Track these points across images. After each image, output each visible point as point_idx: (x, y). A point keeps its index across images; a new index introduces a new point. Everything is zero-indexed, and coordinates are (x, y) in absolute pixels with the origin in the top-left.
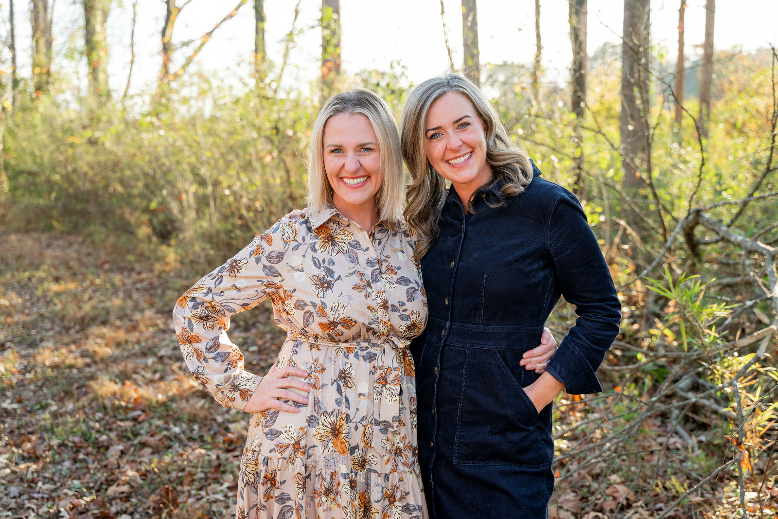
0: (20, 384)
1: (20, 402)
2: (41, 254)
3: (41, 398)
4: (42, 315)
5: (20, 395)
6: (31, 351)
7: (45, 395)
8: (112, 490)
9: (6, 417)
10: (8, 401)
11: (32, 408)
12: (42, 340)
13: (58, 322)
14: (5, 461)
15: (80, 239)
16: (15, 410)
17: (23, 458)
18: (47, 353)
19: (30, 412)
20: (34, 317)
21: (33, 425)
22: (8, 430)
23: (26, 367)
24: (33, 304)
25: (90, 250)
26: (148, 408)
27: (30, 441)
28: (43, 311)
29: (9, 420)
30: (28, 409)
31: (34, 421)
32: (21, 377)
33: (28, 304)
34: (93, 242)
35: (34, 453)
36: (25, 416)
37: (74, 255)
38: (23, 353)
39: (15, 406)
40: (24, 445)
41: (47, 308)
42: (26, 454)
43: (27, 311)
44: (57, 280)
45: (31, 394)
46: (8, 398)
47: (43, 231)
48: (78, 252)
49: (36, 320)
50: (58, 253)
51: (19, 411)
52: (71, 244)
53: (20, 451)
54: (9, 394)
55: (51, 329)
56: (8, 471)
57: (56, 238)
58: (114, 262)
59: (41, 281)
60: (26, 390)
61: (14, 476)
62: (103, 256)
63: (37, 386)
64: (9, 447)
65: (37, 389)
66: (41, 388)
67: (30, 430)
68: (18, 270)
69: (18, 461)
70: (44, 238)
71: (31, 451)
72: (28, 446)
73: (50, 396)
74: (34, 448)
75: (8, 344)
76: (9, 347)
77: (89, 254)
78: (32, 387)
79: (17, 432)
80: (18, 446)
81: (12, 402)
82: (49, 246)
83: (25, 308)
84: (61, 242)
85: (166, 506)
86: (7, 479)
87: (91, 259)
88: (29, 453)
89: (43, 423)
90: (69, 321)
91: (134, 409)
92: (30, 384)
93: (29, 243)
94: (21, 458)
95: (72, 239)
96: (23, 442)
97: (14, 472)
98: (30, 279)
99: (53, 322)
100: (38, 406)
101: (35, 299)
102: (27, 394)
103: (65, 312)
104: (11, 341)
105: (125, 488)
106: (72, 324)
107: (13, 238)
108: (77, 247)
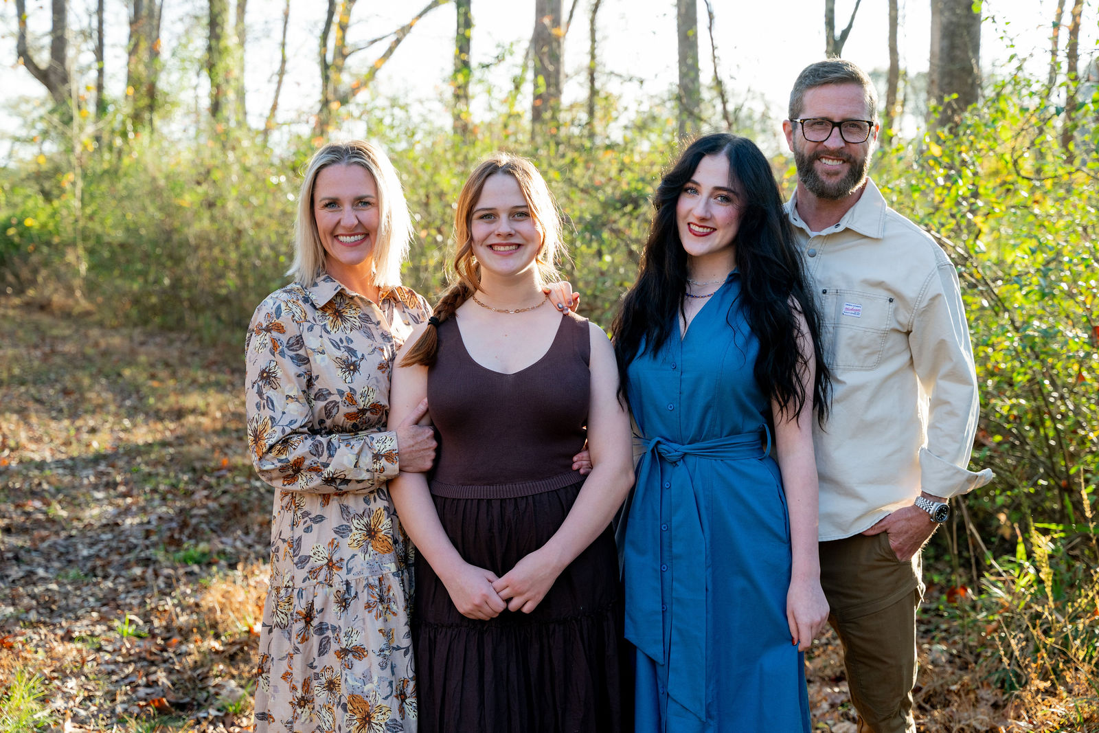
0: (113, 455)
2: (133, 353)
8: (195, 511)
15: (184, 336)
18: (140, 435)
25: (196, 348)
26: (233, 469)
32: (114, 451)
34: (201, 340)
37: (176, 353)
47: (135, 325)
48: (182, 351)
50: (156, 351)
52: (171, 342)
57: (151, 335)
58: (226, 363)
62: (211, 355)
70: (137, 334)
77: (194, 354)
82: (142, 344)
84: (158, 340)
85: (235, 515)
87: (197, 359)
91: (219, 469)
93: (116, 341)
95: (173, 335)
105: (204, 511)
108: (178, 344)
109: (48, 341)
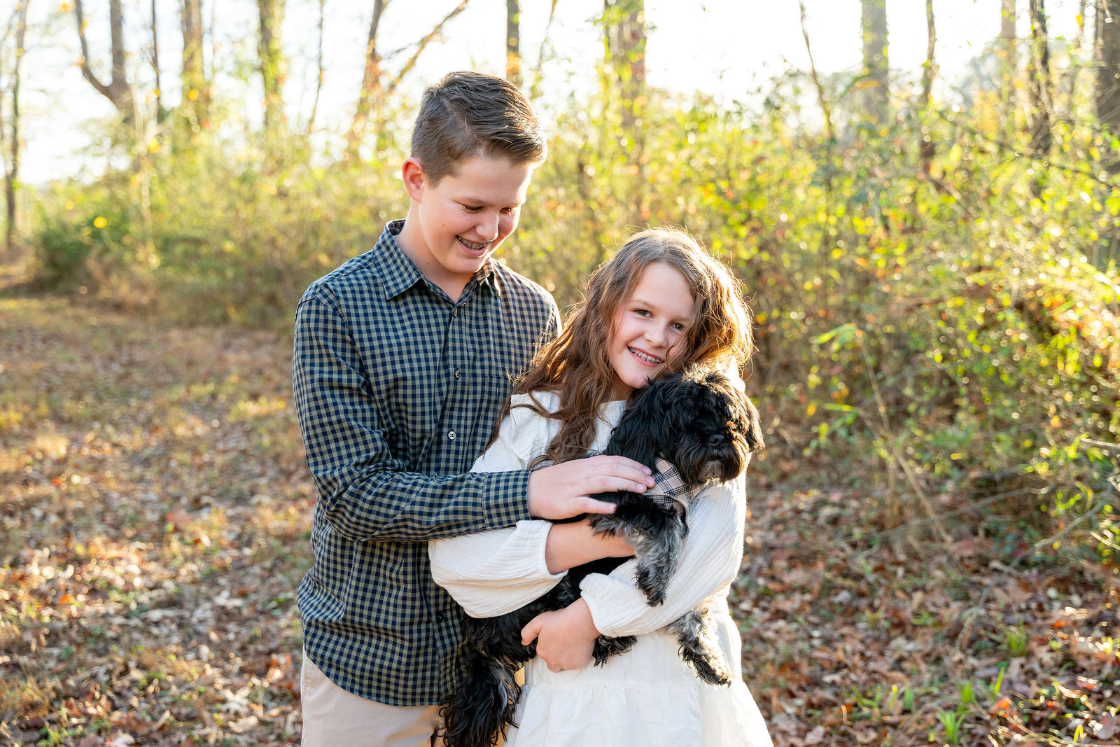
0: (237, 564)
1: (243, 595)
2: (221, 359)
3: (275, 590)
4: (244, 452)
5: (242, 584)
6: (241, 509)
7: (280, 584)
9: (229, 621)
10: (225, 594)
11: (264, 605)
12: (253, 493)
13: (270, 463)
14: (245, 702)
15: (272, 336)
16: (239, 609)
17: (273, 697)
18: (267, 513)
19: (262, 613)
20: (233, 455)
21: (273, 636)
22: (237, 645)
23: (239, 537)
24: (225, 435)
27: (278, 666)
28: (243, 445)
29: (232, 627)
30: (259, 607)
31: (273, 630)
32: (234, 553)
33: (219, 434)
35: (290, 688)
36: (257, 620)
37: (268, 359)
38: (231, 512)
39: (238, 602)
40: (271, 671)
41: (249, 440)
42: (275, 690)
43: (220, 446)
44: (254, 397)
45: (258, 581)
46: (223, 588)
47: (217, 325)
48: (273, 355)
49: (235, 459)
50: (245, 356)
51: (246, 612)
52: (259, 344)
53: (266, 684)
54: (222, 581)
55: (262, 475)
56: (253, 721)
57: (237, 336)
59: (233, 399)
60: (247, 574)
61: (265, 730)
63: (264, 569)
64: (246, 676)
65: (266, 574)
66: (271, 571)
67: (273, 645)
68: (193, 382)
69: (266, 702)
70: (219, 334)
71: (284, 684)
72: (276, 674)
73: (287, 585)
74: (285, 678)
75: (205, 500)
76: (208, 505)
78: (257, 569)
79: (251, 648)
80: (262, 675)
81: (231, 596)
82: (227, 346)
83: (216, 441)
84: (244, 341)
86: (254, 735)
88: (280, 687)
89: (288, 633)
90: (289, 462)
92: (252, 565)
93: (201, 343)
94: (269, 697)
95: (261, 335)
96: (268, 666)
97: (262, 723)
98: (214, 396)
99: (263, 463)
100: (274, 604)
101: (227, 427)
102: (252, 583)
103: (278, 449)
104: (208, 494)
106: (293, 467)
107: (175, 335)
108: (269, 348)
109: (125, 348)
